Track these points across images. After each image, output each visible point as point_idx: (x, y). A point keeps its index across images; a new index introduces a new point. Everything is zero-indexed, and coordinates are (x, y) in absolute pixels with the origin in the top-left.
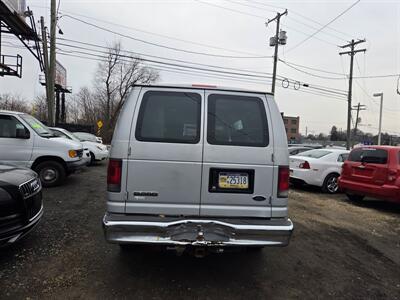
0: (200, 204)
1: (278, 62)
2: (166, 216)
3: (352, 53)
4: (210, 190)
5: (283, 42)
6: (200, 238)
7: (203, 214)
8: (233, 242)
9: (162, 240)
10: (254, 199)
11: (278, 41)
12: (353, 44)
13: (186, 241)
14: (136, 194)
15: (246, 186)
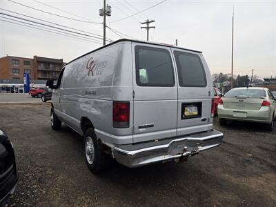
0: (177, 128)
1: (106, 28)
2: (159, 140)
3: (148, 28)
4: (182, 119)
5: (109, 14)
6: (185, 150)
7: (179, 134)
8: (201, 148)
9: (167, 157)
10: (203, 120)
11: (105, 13)
12: (148, 22)
13: (179, 154)
14: (140, 127)
15: (196, 113)
